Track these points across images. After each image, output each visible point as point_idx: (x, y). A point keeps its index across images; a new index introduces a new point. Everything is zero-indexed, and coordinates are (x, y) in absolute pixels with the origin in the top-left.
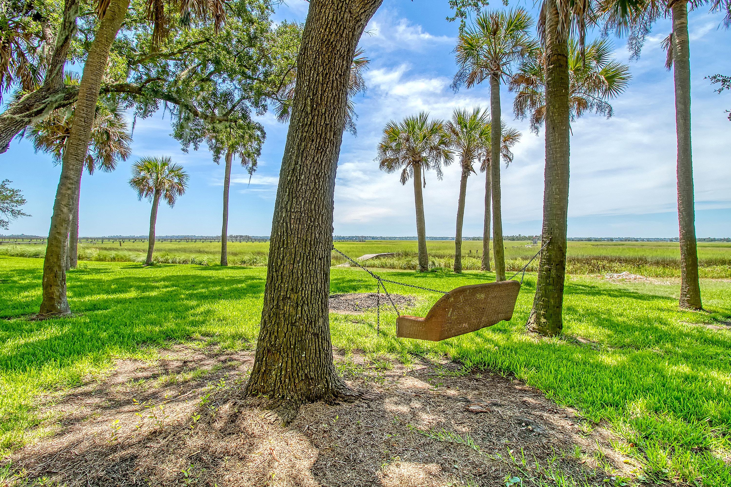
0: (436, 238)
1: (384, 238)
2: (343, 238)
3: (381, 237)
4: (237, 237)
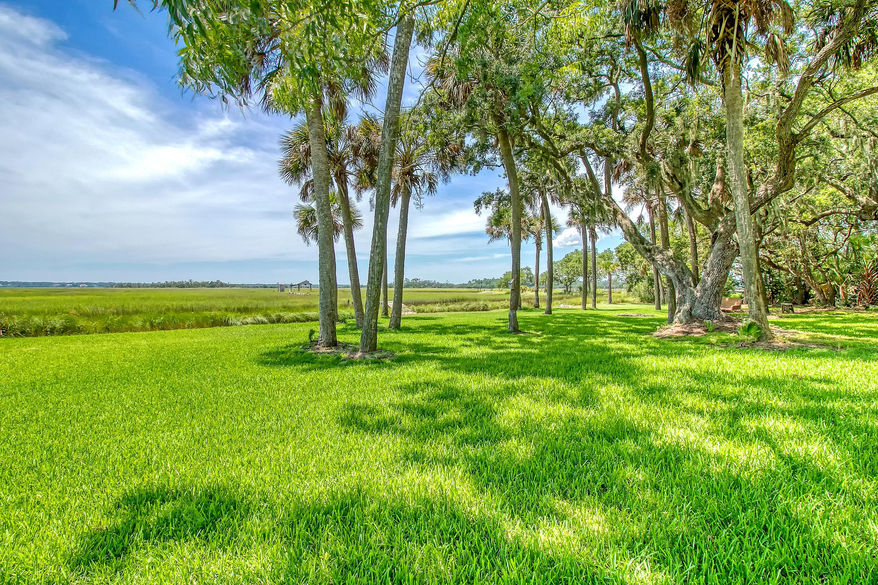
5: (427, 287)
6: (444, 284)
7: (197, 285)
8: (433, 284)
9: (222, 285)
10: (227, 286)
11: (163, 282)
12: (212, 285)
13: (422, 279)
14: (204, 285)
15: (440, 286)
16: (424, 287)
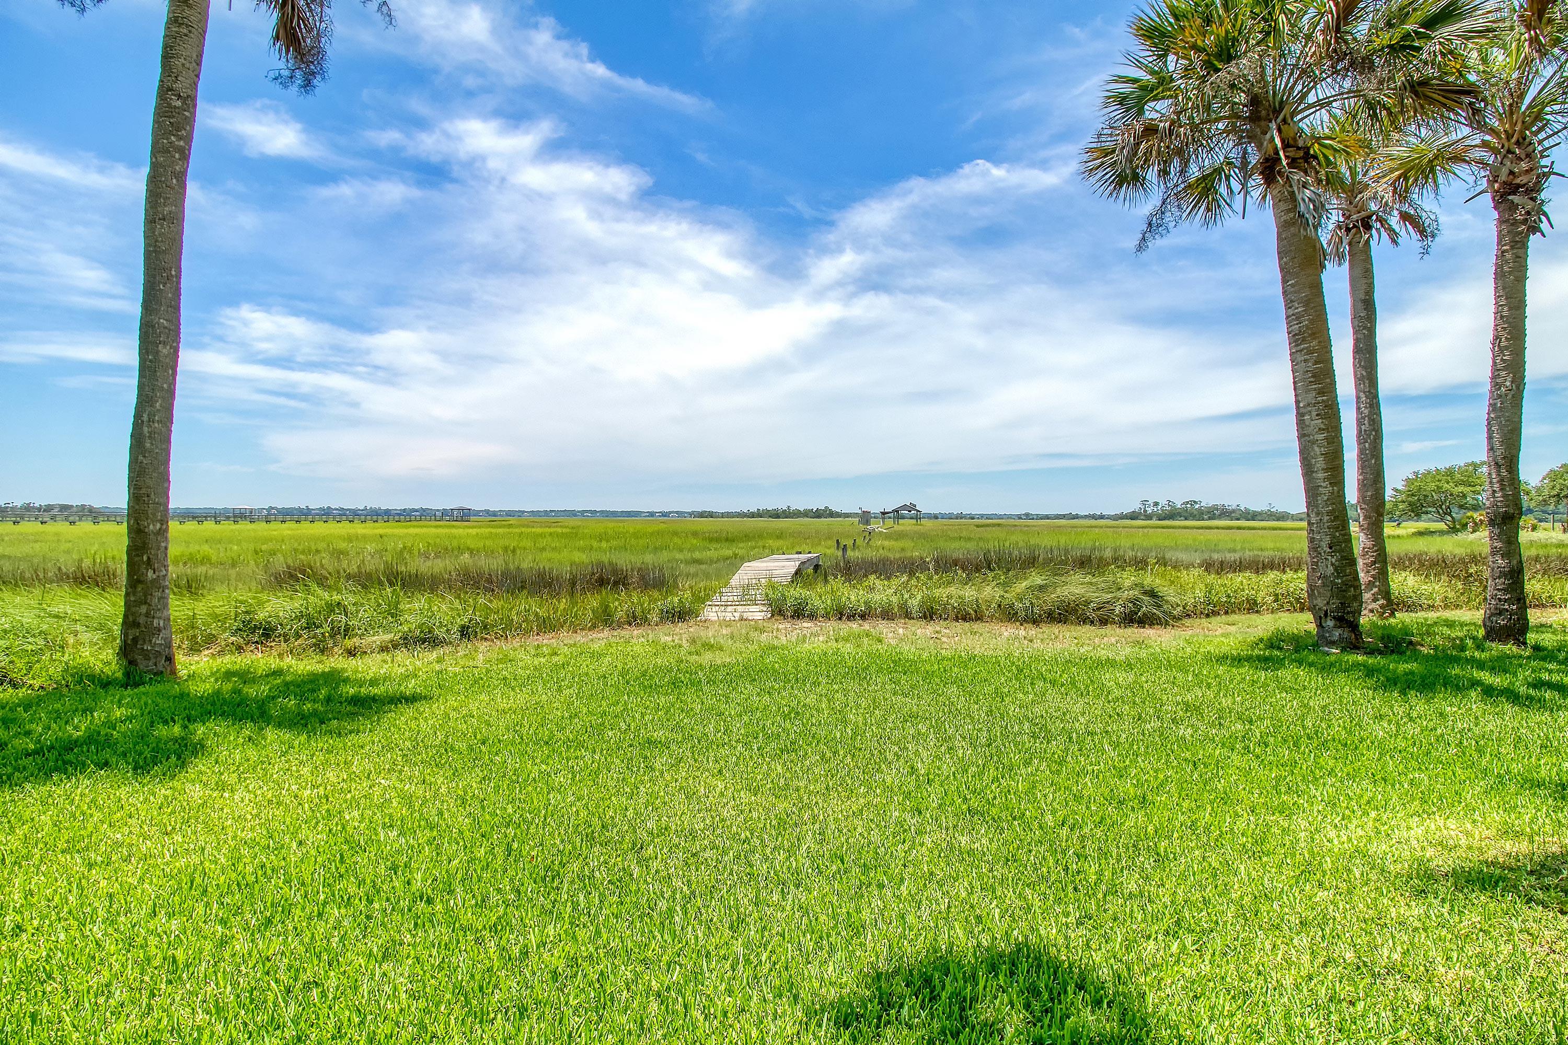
0: (614, 514)
1: (494, 514)
2: (387, 512)
3: (487, 512)
4: (49, 508)
5: (1220, 517)
6: (1260, 513)
7: (797, 514)
8: (1234, 511)
9: (832, 514)
10: (838, 515)
11: (754, 509)
12: (818, 514)
13: (1207, 500)
14: (807, 514)
15: (1254, 516)
16: (1210, 519)
